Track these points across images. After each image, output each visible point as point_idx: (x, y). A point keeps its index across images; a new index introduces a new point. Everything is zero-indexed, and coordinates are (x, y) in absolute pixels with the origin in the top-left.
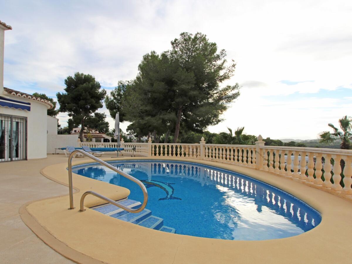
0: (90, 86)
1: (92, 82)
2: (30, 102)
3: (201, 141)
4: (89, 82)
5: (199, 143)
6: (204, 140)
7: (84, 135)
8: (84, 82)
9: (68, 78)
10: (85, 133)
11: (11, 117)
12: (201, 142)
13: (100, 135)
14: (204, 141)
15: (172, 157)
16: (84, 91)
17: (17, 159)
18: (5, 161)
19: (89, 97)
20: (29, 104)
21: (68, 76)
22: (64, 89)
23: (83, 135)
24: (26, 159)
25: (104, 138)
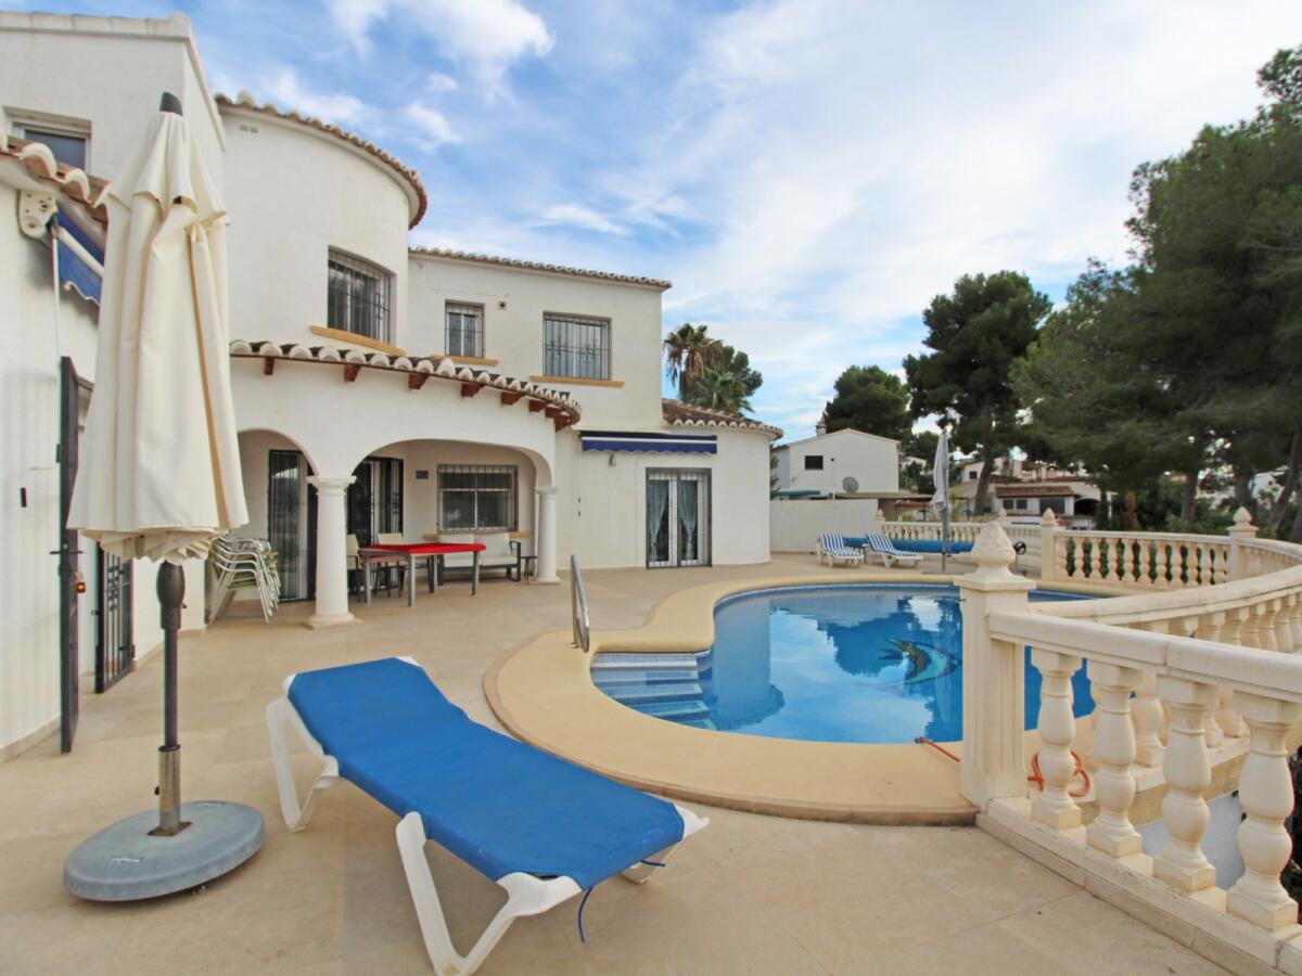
0: (1007, 312)
1: (1014, 297)
2: (715, 434)
3: (1233, 523)
4: (1004, 301)
5: (1227, 534)
6: (1252, 523)
7: (997, 488)
8: (988, 304)
9: (935, 304)
10: (996, 479)
11: (677, 472)
12: (1236, 531)
13: (1062, 488)
14: (1248, 526)
15: (1088, 583)
16: (983, 338)
17: (695, 562)
18: (667, 567)
19: (1003, 354)
20: (714, 438)
21: (934, 298)
22: (923, 342)
23: (992, 488)
24: (709, 564)
25: (1077, 496)
